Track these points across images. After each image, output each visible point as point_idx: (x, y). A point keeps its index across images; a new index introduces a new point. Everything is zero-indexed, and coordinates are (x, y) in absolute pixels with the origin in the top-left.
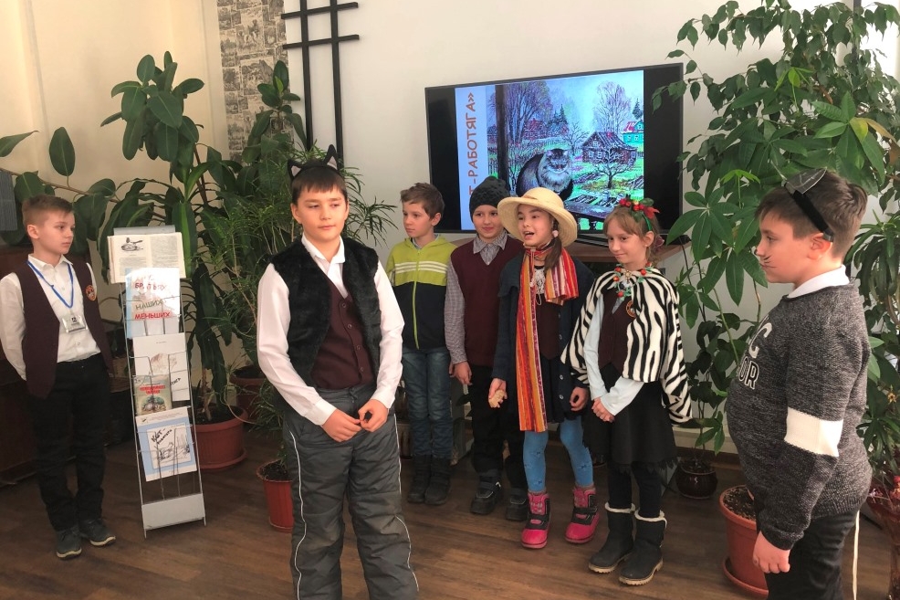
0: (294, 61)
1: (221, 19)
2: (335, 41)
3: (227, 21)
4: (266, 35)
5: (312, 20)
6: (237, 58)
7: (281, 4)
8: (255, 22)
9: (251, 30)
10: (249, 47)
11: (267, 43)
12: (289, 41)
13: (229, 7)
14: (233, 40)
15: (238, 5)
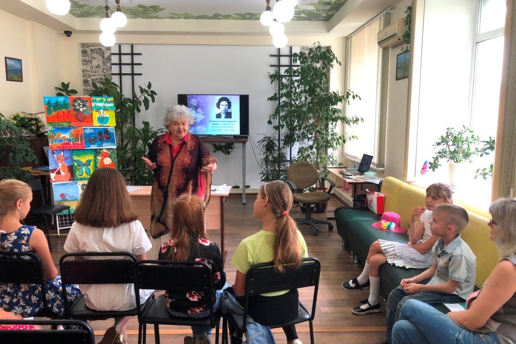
0: (115, 80)
1: (83, 61)
2: (133, 74)
3: (85, 62)
4: (103, 69)
5: (123, 66)
6: (90, 76)
7: (110, 60)
8: (99, 65)
9: (97, 67)
10: (95, 72)
11: (103, 71)
12: (113, 72)
13: (87, 58)
14: (88, 69)
15: (91, 57)
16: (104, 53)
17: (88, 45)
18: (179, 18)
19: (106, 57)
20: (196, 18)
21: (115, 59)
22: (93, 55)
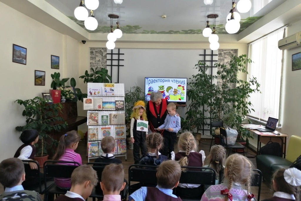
0: (109, 68)
1: (91, 58)
2: (119, 66)
3: (92, 58)
4: (102, 62)
5: (113, 61)
6: (94, 66)
7: (106, 57)
8: (99, 60)
9: (98, 61)
10: (97, 64)
11: (102, 64)
12: (107, 64)
13: (93, 56)
14: (93, 62)
15: (96, 55)
16: (103, 53)
17: (94, 49)
18: (148, 33)
19: (104, 55)
20: (158, 33)
21: (109, 57)
22: (97, 54)
